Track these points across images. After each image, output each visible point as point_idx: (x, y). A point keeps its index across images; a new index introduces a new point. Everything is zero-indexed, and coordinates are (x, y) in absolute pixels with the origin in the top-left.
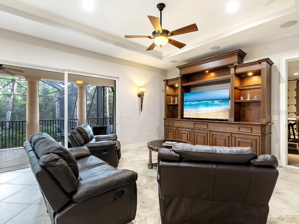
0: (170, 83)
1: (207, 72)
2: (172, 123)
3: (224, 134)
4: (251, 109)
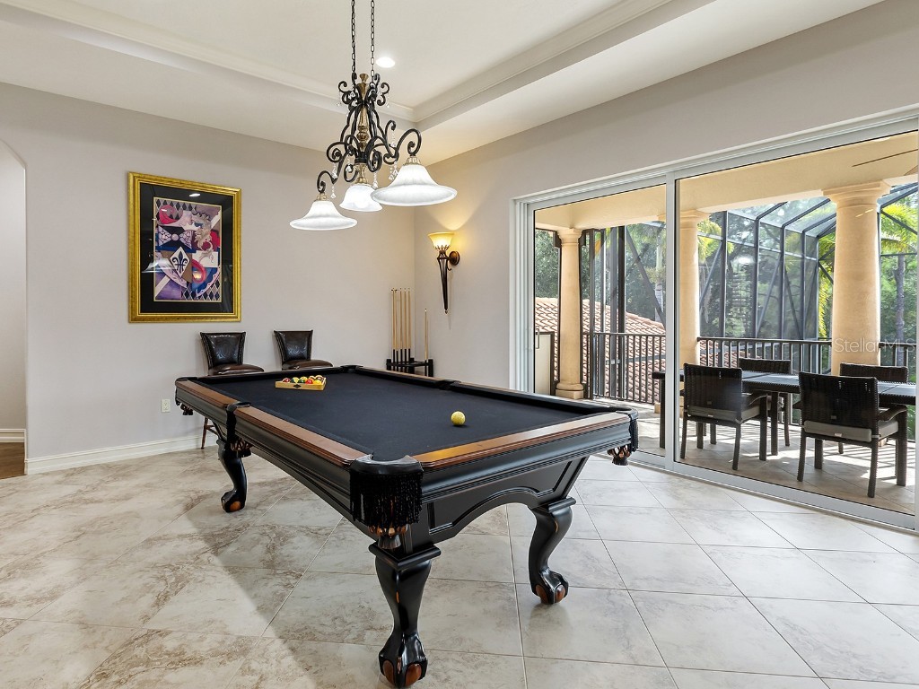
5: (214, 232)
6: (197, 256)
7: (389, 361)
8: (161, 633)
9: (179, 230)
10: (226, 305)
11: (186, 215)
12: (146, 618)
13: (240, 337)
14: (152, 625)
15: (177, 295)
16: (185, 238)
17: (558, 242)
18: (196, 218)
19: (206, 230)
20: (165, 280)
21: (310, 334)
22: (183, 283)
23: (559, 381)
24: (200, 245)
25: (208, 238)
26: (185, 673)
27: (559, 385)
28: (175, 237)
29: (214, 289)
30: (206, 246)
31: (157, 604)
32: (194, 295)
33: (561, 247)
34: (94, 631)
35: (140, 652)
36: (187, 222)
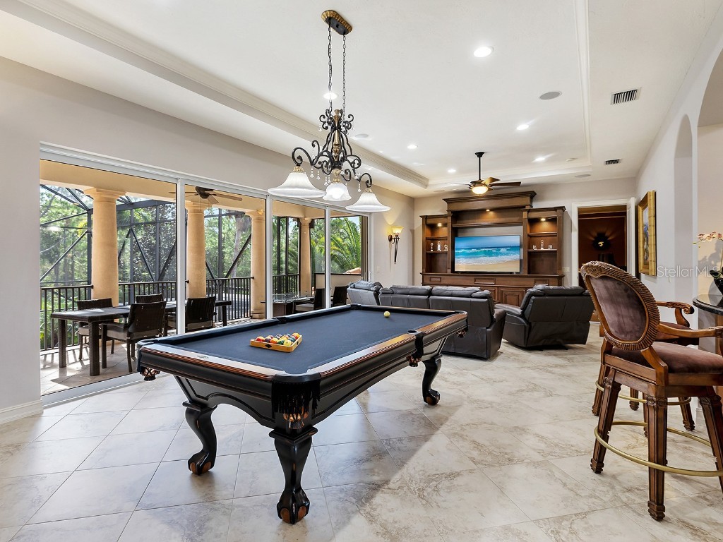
0: (430, 221)
1: (488, 210)
2: (439, 279)
3: (516, 290)
4: (542, 260)
8: (473, 460)
12: (471, 471)
14: (474, 466)
26: (481, 441)
31: (458, 475)
34: (500, 483)
35: (489, 459)
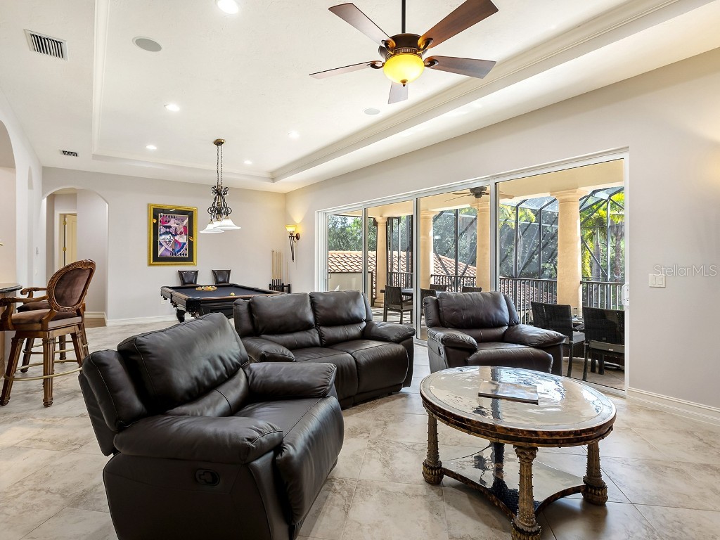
5: (185, 227)
6: (177, 238)
7: (270, 285)
9: (170, 227)
10: (190, 259)
11: (172, 221)
13: (196, 272)
15: (168, 254)
16: (172, 230)
17: (376, 224)
18: (177, 222)
19: (181, 226)
20: (163, 248)
21: (229, 272)
22: (171, 249)
23: (376, 298)
24: (178, 233)
25: (182, 230)
27: (376, 301)
28: (168, 230)
29: (185, 251)
30: (181, 233)
32: (175, 254)
33: (377, 226)
36: (173, 223)
